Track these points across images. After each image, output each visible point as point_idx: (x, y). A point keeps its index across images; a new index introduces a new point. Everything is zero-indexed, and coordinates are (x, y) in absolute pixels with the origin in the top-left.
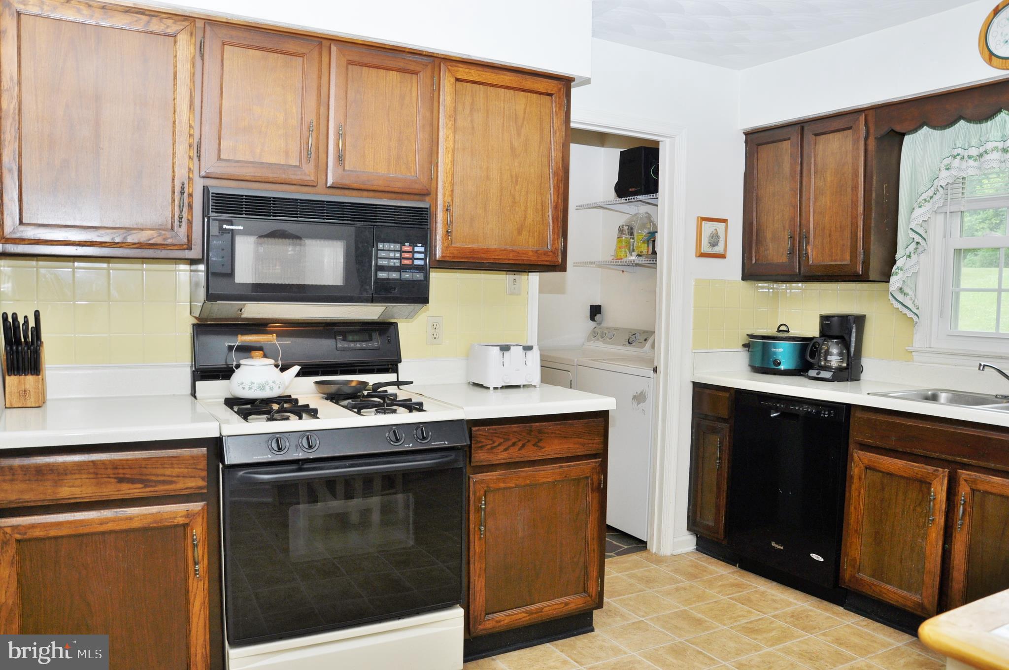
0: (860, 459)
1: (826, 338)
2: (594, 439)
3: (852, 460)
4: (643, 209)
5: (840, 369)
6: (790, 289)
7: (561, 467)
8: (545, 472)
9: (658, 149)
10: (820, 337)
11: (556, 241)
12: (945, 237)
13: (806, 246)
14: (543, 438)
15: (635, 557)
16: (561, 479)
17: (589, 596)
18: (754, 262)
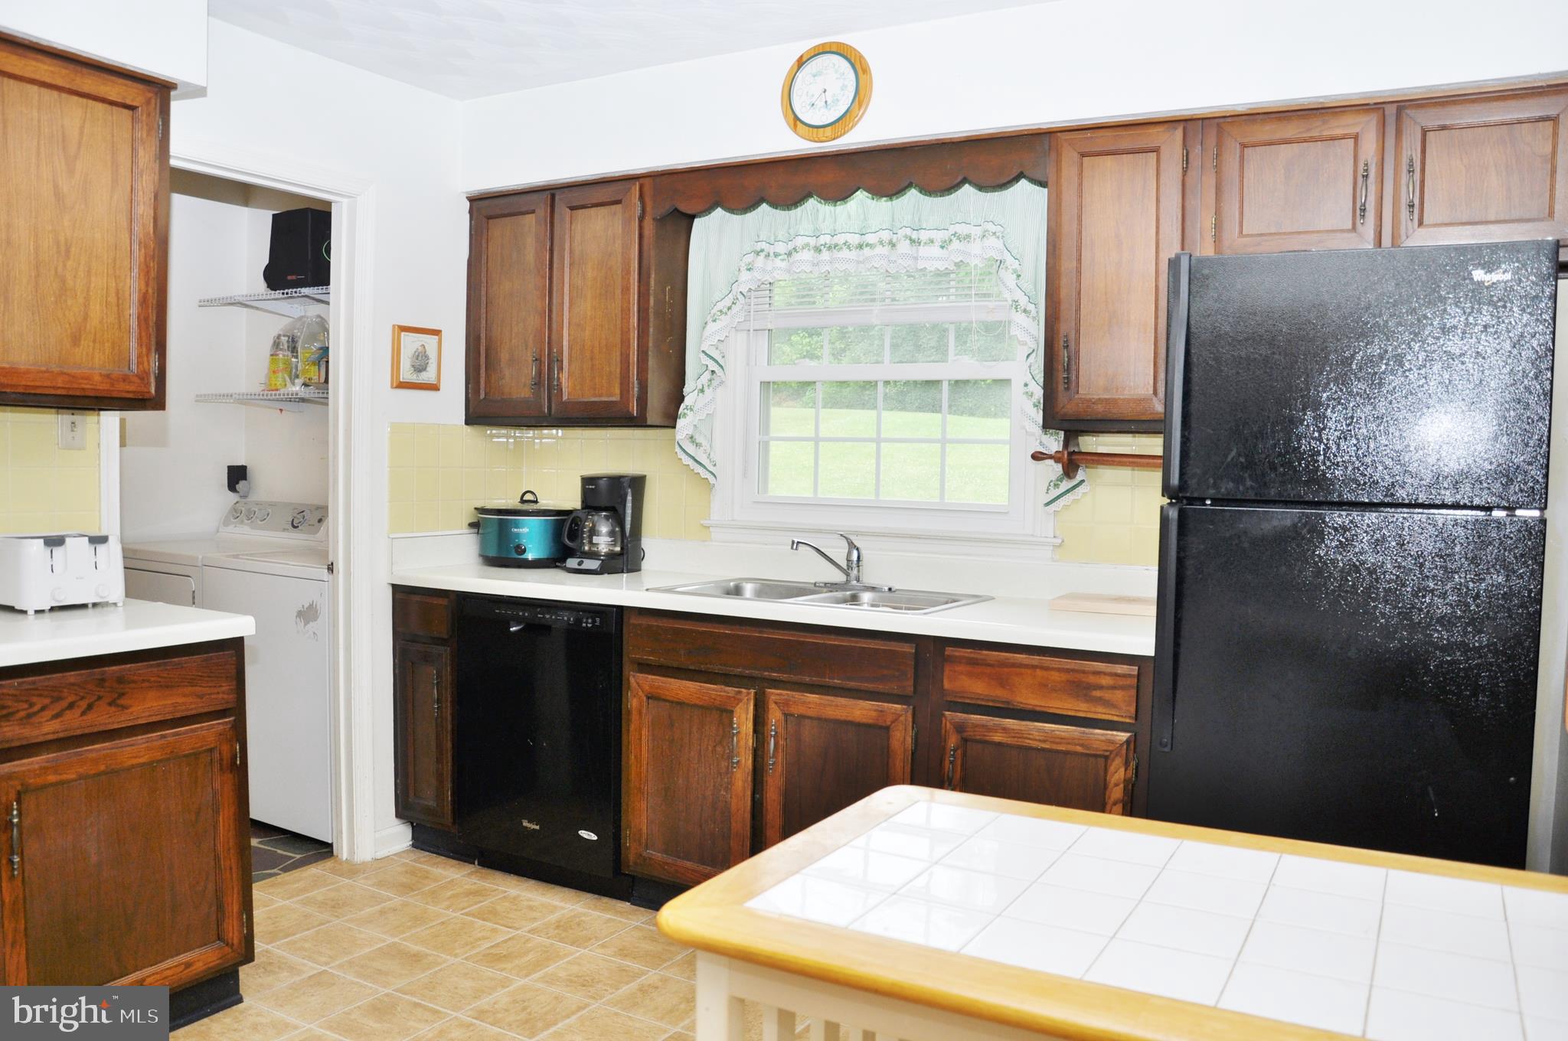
0: (639, 685)
1: (590, 510)
2: (221, 686)
3: (629, 688)
4: (314, 310)
5: (611, 555)
6: (541, 438)
7: (163, 737)
8: (133, 748)
9: (330, 213)
10: (583, 508)
11: (145, 359)
12: (748, 364)
13: (558, 374)
14: (127, 690)
15: (314, 870)
16: (164, 757)
17: (227, 945)
18: (482, 396)
